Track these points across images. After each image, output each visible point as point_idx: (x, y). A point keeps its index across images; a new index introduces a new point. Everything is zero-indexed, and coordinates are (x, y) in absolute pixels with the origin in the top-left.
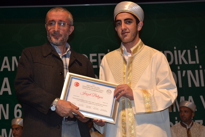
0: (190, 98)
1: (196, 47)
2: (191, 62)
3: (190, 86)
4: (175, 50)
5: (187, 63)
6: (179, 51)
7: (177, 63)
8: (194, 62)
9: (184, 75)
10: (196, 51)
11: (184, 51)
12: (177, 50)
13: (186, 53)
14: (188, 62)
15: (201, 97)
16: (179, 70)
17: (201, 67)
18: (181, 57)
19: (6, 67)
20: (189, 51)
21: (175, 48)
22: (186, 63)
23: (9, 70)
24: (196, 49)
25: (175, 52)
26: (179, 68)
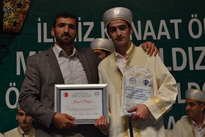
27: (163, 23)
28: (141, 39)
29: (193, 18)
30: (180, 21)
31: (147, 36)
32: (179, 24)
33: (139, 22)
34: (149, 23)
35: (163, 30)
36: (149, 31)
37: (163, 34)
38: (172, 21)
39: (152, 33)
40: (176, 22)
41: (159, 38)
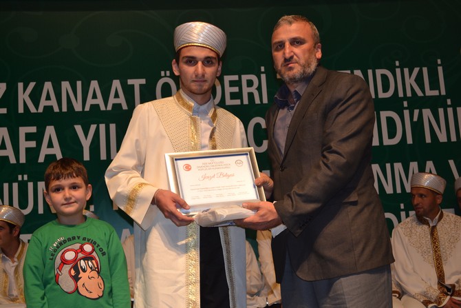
0: (430, 165)
1: (439, 61)
2: (429, 93)
3: (428, 140)
4: (398, 67)
5: (422, 95)
6: (406, 70)
7: (401, 94)
8: (436, 93)
9: (415, 119)
10: (440, 69)
11: (416, 70)
12: (402, 67)
13: (420, 73)
14: (423, 91)
15: (451, 162)
16: (406, 108)
17: (449, 102)
18: (411, 81)
19: (48, 103)
20: (425, 70)
21: (397, 63)
22: (420, 94)
23: (56, 109)
24: (440, 65)
25: (398, 71)
26: (405, 104)
27: (116, 84)
28: (81, 110)
29: (163, 77)
30: (143, 81)
31: (92, 106)
32: (141, 85)
33: (79, 84)
34: (94, 85)
35: (117, 96)
36: (95, 96)
37: (117, 101)
38: (130, 82)
39: (99, 101)
40: (137, 83)
41: (109, 108)
